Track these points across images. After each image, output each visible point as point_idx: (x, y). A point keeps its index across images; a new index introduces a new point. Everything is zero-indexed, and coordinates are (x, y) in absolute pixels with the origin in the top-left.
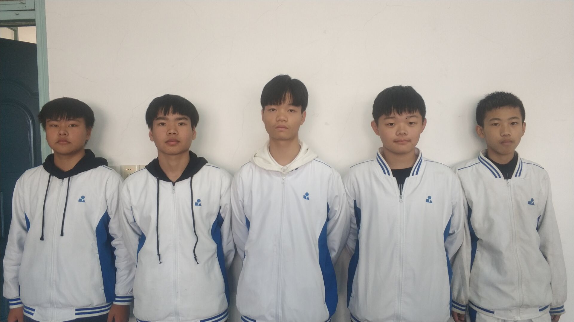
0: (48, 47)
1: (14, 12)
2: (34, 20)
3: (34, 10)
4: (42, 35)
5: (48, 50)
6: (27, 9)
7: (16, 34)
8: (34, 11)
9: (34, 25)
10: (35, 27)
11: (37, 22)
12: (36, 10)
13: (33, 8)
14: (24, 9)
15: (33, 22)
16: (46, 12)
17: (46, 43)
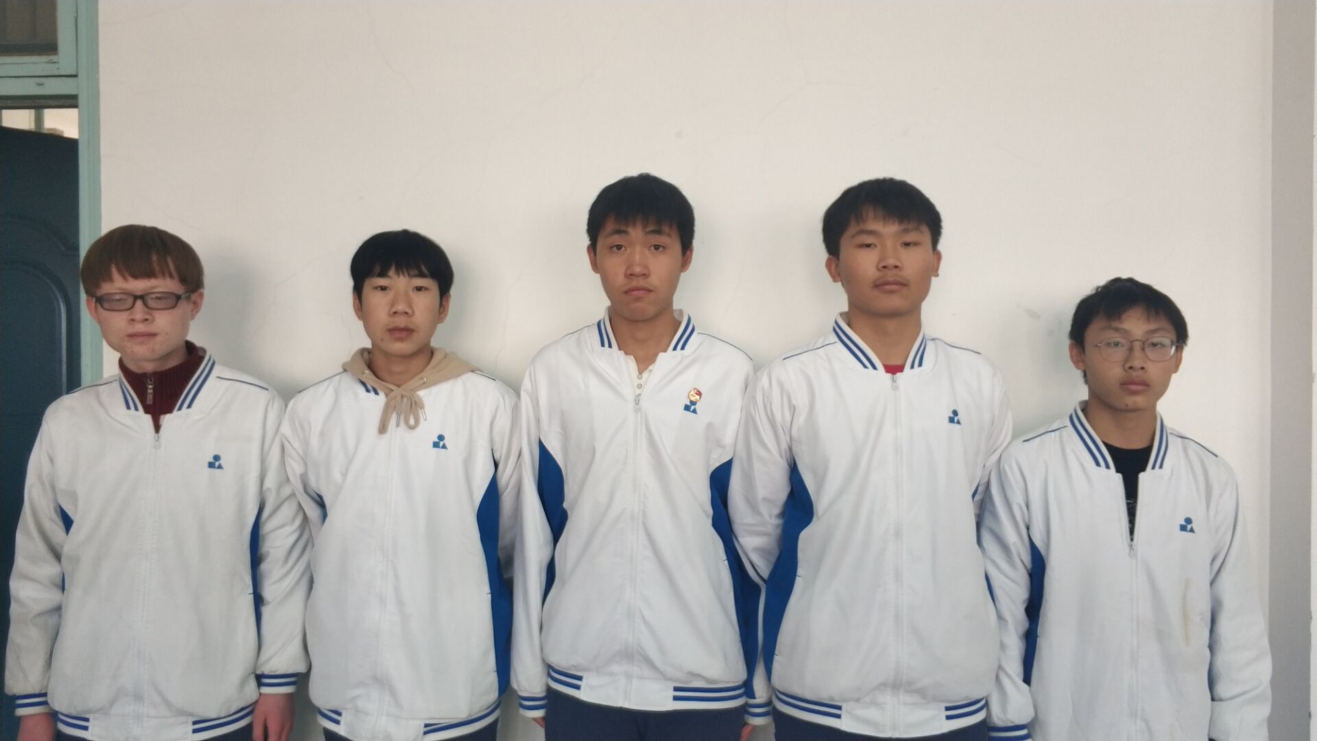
0: (102, 151)
1: (33, 79)
2: (75, 97)
3: (76, 76)
4: (91, 123)
5: (103, 159)
6: (62, 73)
7: (39, 120)
8: (75, 79)
9: (75, 106)
10: (77, 109)
11: (82, 100)
12: (79, 76)
13: (74, 73)
14: (56, 73)
15: (73, 101)
16: (99, 79)
17: (99, 145)
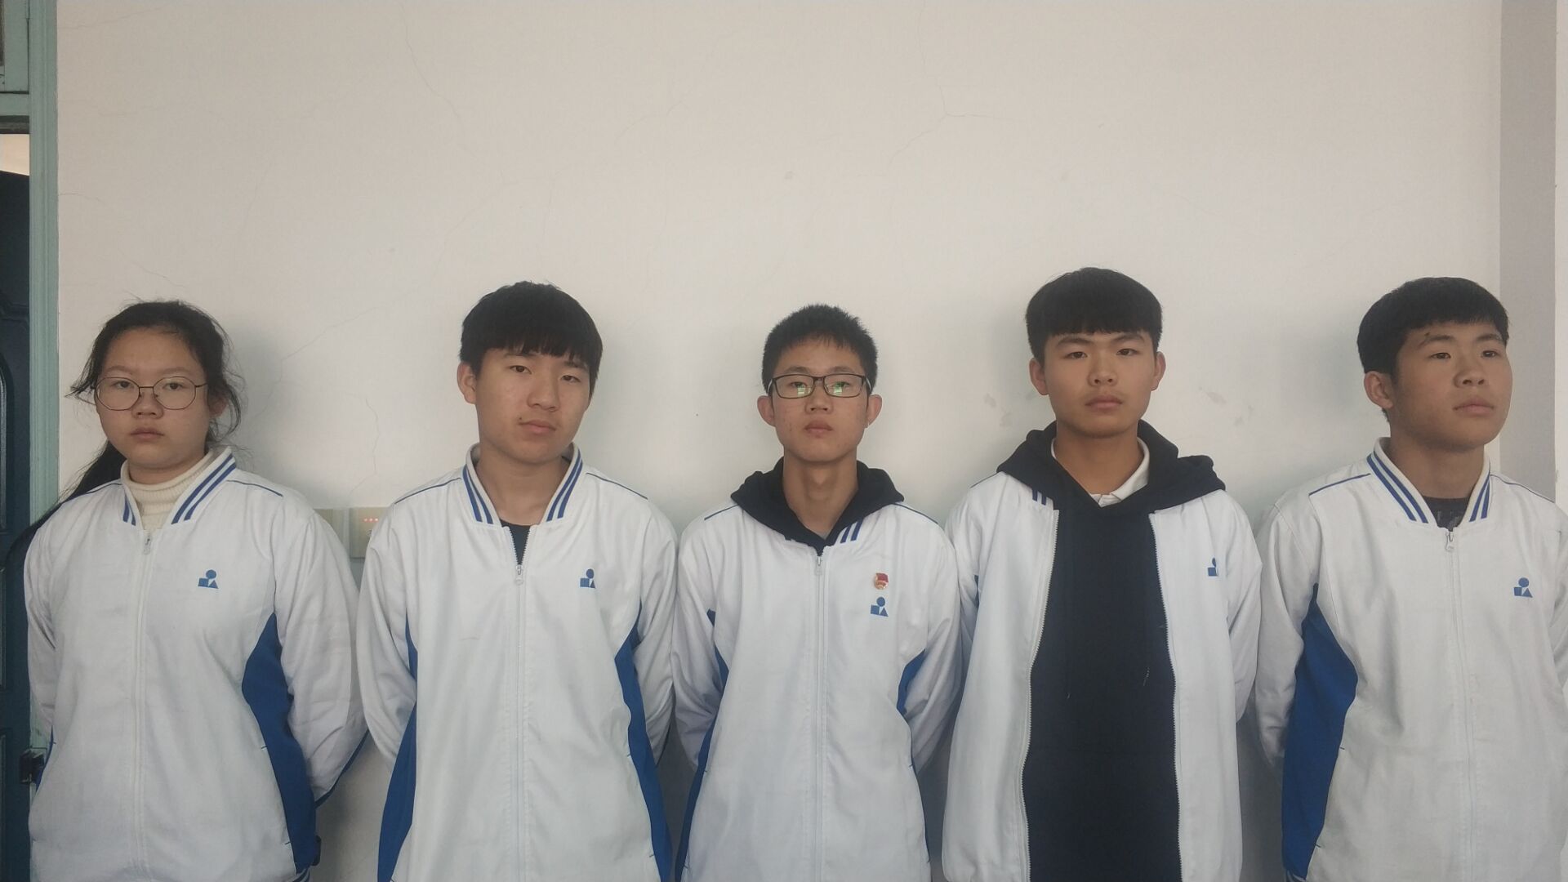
0: (60, 190)
2: (25, 120)
3: (27, 93)
4: (45, 155)
5: (60, 198)
6: (8, 90)
8: (26, 96)
9: (26, 132)
10: (27, 136)
11: (35, 124)
12: (32, 92)
13: (25, 89)
15: (23, 124)
16: (60, 97)
17: (56, 180)
